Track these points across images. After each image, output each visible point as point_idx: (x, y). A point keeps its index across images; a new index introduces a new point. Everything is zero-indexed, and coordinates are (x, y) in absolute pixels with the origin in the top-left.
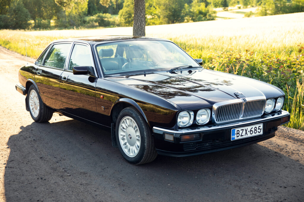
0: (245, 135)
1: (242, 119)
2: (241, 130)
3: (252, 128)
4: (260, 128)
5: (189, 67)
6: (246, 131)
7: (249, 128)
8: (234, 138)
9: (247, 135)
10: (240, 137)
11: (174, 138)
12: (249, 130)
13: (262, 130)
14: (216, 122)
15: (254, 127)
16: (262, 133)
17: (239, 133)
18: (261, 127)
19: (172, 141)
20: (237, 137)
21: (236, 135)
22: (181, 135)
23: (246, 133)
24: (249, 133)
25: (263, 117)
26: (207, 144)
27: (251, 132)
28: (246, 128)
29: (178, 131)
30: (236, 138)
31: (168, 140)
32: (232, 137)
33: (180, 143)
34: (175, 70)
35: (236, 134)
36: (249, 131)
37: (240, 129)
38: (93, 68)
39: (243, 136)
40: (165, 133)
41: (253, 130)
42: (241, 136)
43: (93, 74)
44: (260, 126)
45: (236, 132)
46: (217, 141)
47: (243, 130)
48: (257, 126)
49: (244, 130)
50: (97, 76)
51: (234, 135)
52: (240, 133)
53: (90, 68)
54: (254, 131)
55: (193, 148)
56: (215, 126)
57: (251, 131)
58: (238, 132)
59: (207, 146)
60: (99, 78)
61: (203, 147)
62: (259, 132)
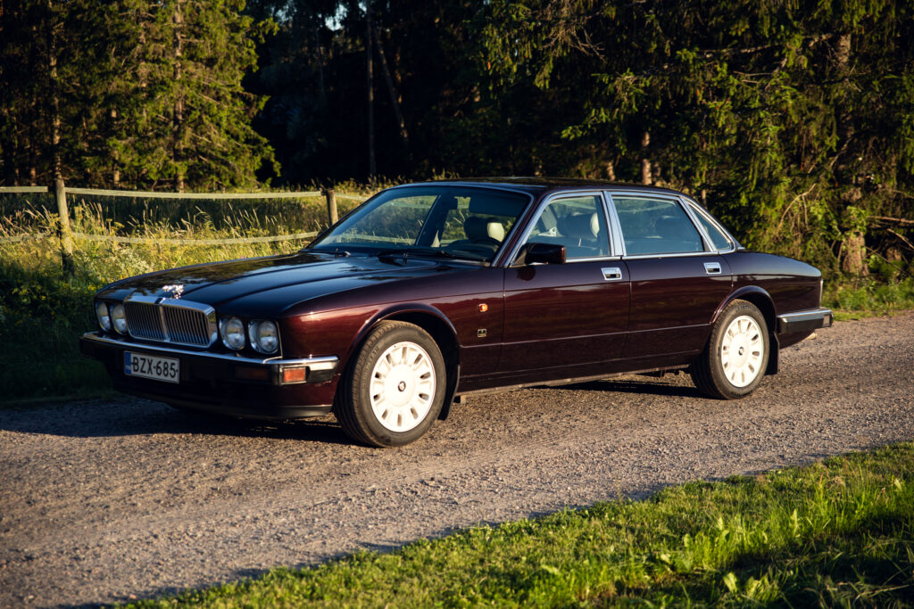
0: (148, 373)
2: (142, 359)
3: (160, 362)
4: (173, 367)
6: (150, 364)
7: (155, 360)
8: (130, 371)
9: (151, 373)
10: (139, 374)
12: (155, 363)
13: (177, 374)
15: (163, 360)
16: (176, 379)
17: (137, 364)
18: (176, 367)
20: (134, 370)
21: (132, 367)
23: (150, 369)
24: (154, 370)
27: (159, 371)
28: (150, 358)
30: (133, 373)
32: (125, 367)
35: (132, 364)
36: (154, 367)
37: (139, 356)
39: (144, 372)
41: (161, 365)
42: (141, 371)
44: (173, 364)
45: (132, 361)
48: (169, 361)
49: (147, 362)
51: (129, 365)
54: (163, 369)
57: (158, 367)
58: (136, 361)
62: (173, 377)
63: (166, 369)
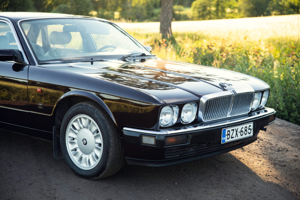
0: (235, 137)
1: (230, 116)
2: (232, 130)
3: (243, 128)
4: (250, 128)
5: (142, 55)
6: (237, 131)
7: (239, 128)
8: (225, 140)
9: (237, 136)
10: (230, 140)
11: (157, 141)
12: (239, 130)
13: (252, 131)
14: (203, 120)
15: (244, 126)
16: (252, 134)
18: (252, 127)
19: (153, 145)
20: (228, 139)
21: (226, 137)
22: (166, 137)
23: (237, 134)
25: (250, 114)
26: (192, 150)
27: (242, 133)
28: (236, 128)
29: (159, 131)
30: (227, 141)
31: (146, 144)
32: (222, 139)
33: (164, 147)
34: (127, 57)
35: (226, 135)
36: (239, 132)
37: (230, 129)
38: (20, 52)
39: (233, 137)
40: (142, 135)
41: (243, 130)
42: (232, 138)
43: (22, 61)
44: (250, 126)
45: (226, 134)
46: (204, 145)
47: (233, 130)
48: (248, 125)
49: (235, 131)
50: (28, 63)
51: (225, 137)
52: (230, 134)
53: (17, 52)
54: (244, 131)
55: (176, 155)
56: (201, 125)
57: (242, 131)
58: (229, 133)
59: (192, 152)
60: (31, 65)
61: (186, 153)
62: (249, 133)
63: (246, 130)
